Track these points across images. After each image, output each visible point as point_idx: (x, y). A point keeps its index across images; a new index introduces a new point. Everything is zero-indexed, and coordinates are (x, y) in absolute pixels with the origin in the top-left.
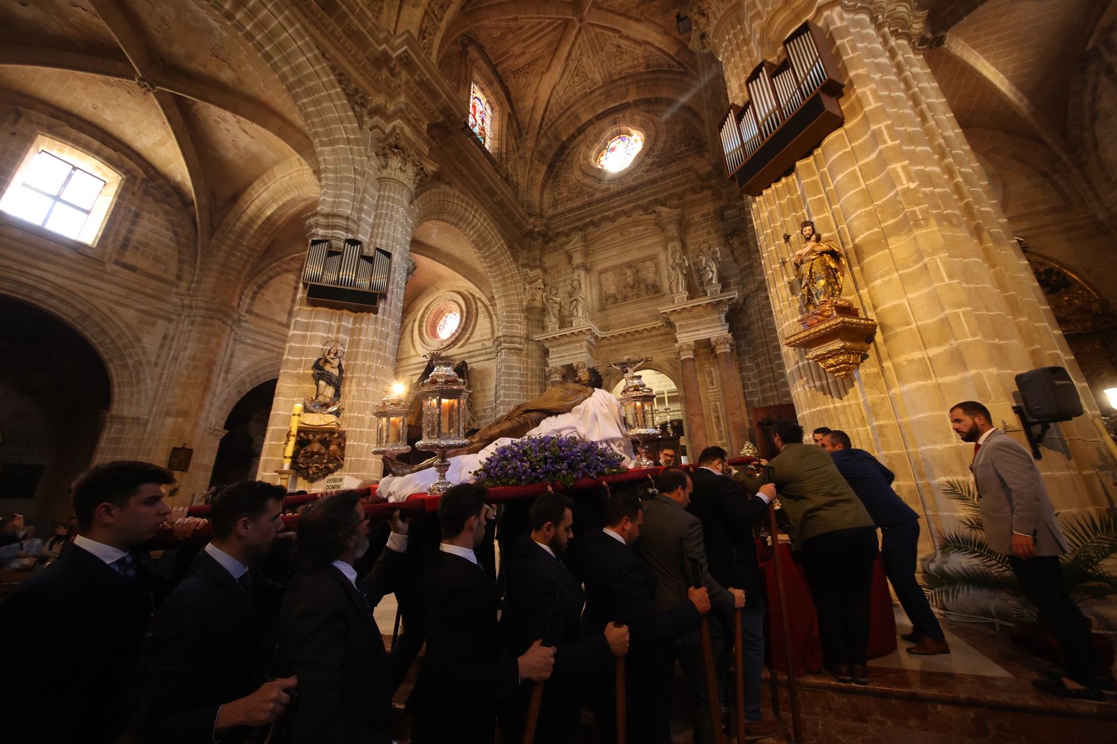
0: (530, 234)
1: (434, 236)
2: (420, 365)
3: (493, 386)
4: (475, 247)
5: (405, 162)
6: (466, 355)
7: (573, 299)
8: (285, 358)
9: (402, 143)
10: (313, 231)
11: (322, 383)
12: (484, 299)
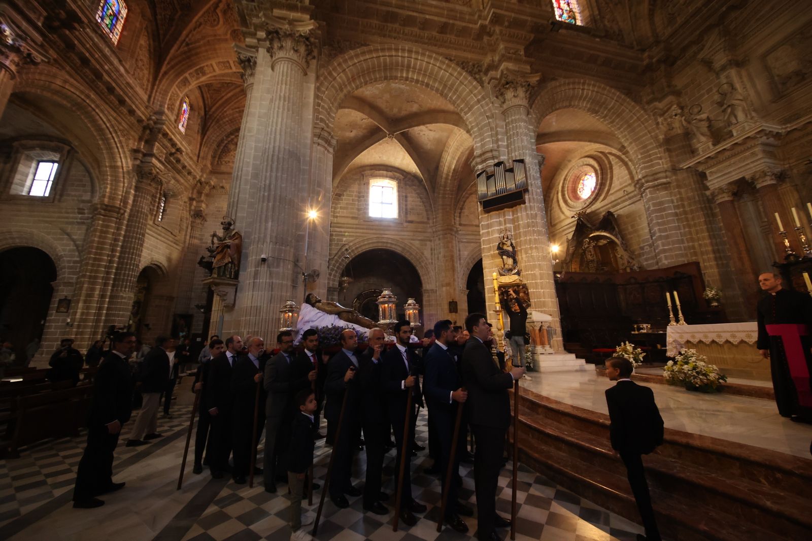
0: (649, 68)
1: (554, 123)
2: (571, 225)
3: (645, 224)
4: (593, 113)
5: (515, 89)
6: (610, 205)
7: (725, 106)
8: (482, 247)
9: (510, 78)
10: (476, 169)
11: (505, 257)
12: (614, 151)
